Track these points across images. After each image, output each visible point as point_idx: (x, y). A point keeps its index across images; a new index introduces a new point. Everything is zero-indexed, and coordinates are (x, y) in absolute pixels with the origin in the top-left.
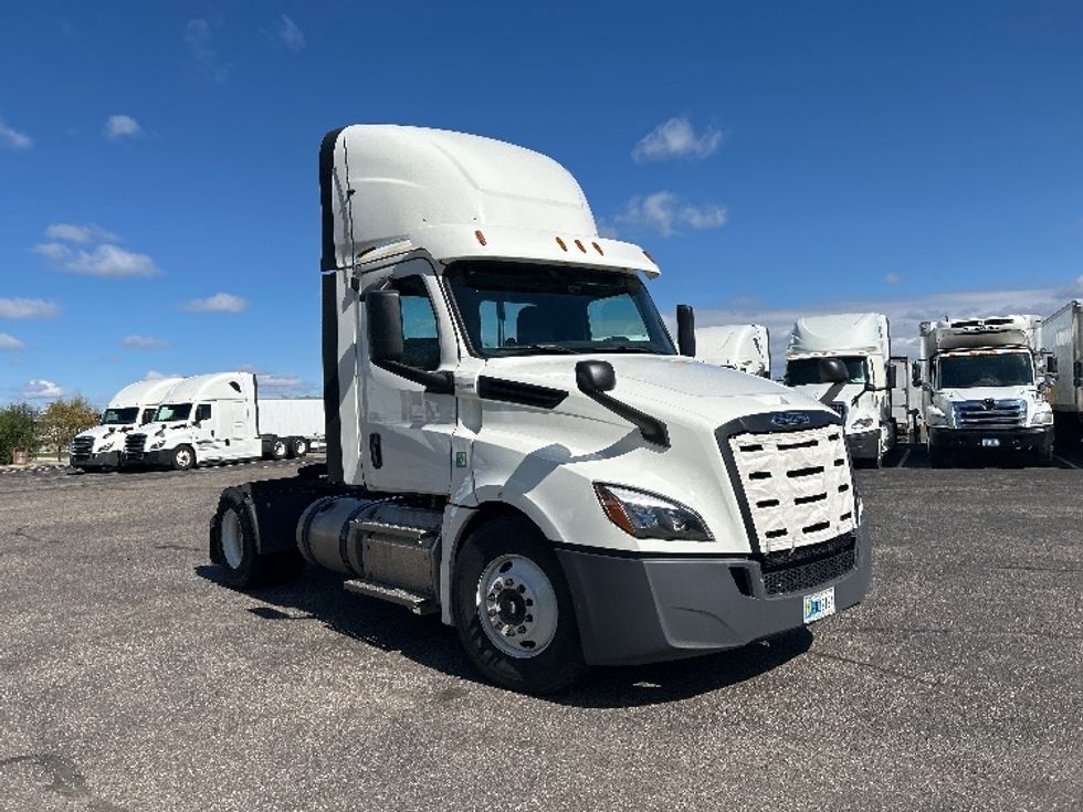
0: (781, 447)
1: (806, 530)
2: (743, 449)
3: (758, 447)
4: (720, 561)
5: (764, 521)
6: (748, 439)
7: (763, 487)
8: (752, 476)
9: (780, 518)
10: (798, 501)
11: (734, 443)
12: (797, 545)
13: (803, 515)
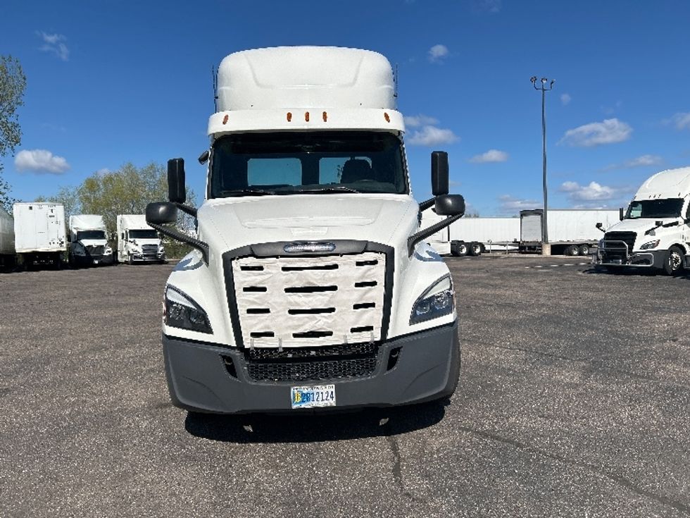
0: (284, 269)
1: (295, 336)
2: (243, 268)
3: (261, 268)
4: (211, 349)
5: (249, 324)
6: (251, 261)
7: (256, 298)
8: (246, 290)
9: (268, 323)
10: (292, 312)
11: (236, 265)
12: (284, 346)
13: (296, 323)
